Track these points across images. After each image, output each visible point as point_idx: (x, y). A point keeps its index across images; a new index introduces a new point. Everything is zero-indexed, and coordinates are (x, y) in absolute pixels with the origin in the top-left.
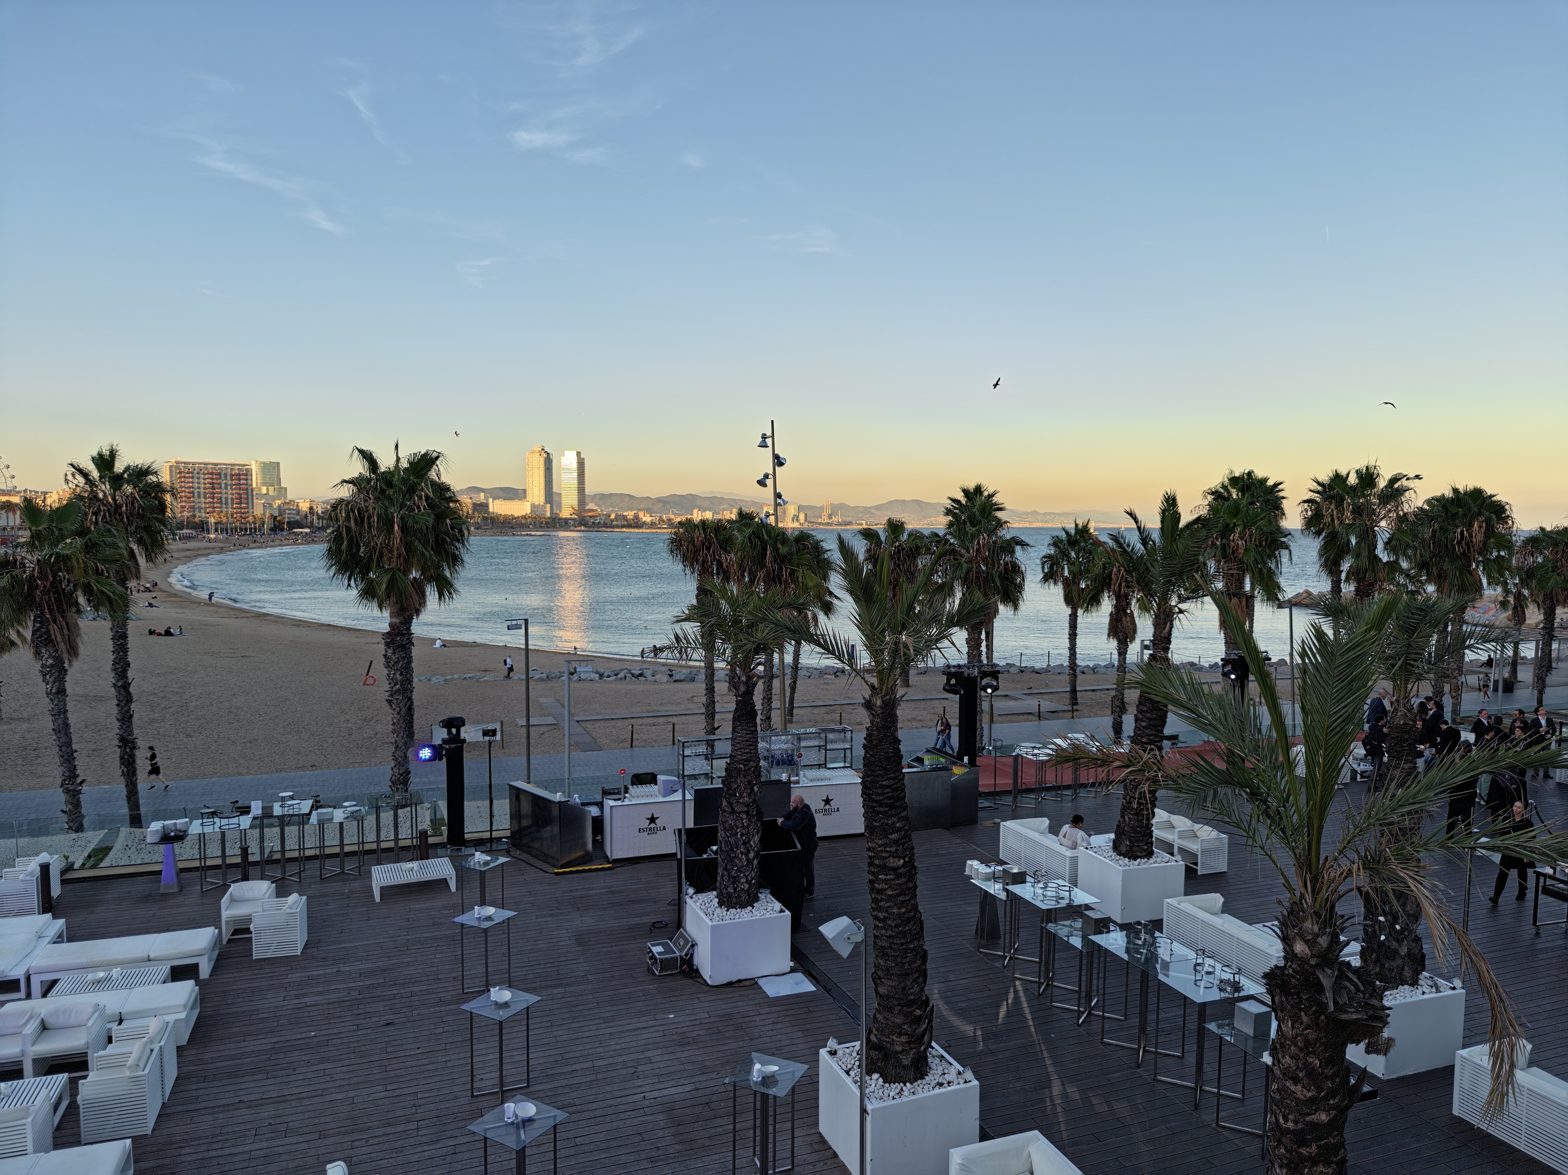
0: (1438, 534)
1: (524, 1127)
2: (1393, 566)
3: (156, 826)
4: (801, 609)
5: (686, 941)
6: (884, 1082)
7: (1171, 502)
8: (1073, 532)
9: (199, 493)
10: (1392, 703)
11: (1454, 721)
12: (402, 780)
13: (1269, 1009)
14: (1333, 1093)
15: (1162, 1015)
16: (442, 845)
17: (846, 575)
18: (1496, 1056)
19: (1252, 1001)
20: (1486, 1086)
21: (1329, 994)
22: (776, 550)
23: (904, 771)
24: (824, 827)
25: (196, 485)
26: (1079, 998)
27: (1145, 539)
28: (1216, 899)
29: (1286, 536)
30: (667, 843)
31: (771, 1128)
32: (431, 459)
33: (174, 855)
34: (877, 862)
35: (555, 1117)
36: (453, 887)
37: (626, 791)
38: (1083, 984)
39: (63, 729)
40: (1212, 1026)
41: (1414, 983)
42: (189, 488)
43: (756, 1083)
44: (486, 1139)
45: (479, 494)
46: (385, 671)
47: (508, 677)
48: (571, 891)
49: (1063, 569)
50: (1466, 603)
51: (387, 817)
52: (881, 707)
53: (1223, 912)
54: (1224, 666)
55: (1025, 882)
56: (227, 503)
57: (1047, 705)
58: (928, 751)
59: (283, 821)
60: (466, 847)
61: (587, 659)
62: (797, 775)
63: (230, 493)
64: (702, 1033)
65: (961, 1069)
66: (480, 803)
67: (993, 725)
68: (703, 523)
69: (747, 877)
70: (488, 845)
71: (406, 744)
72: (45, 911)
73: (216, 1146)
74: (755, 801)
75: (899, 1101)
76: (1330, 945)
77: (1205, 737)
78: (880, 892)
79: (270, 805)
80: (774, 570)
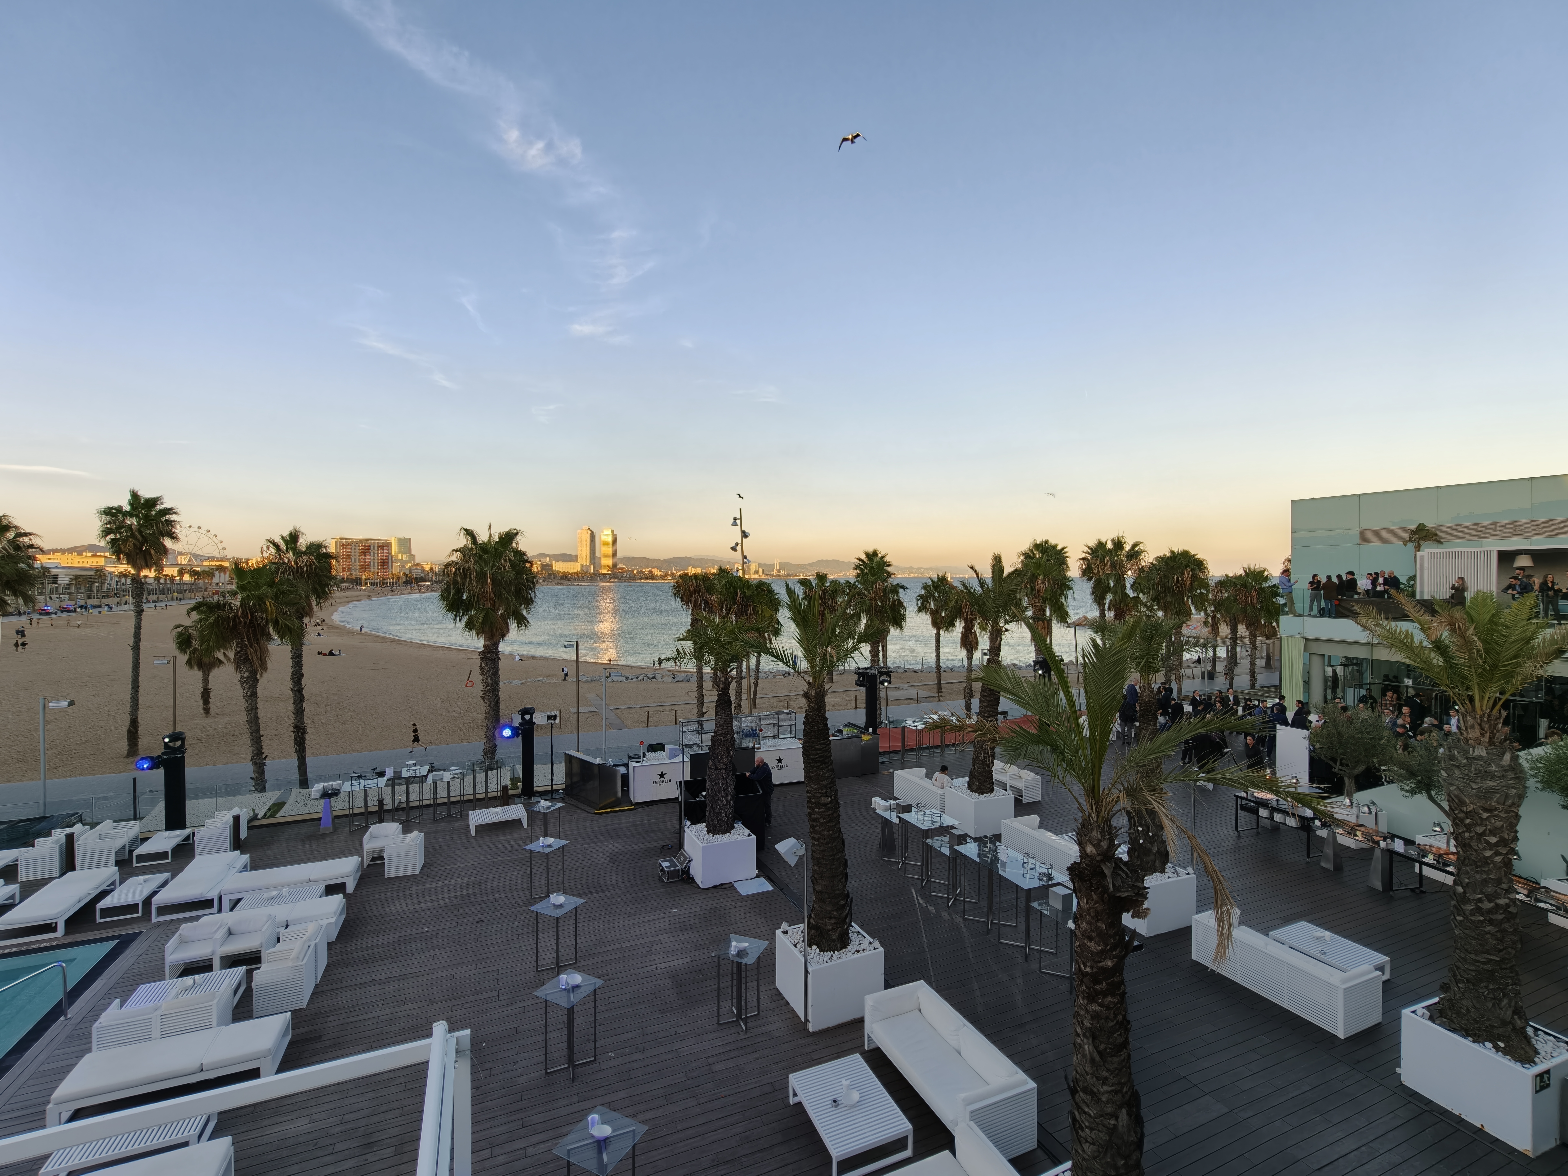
0: (1163, 579)
1: (573, 992)
2: (1137, 600)
3: (318, 787)
4: (760, 632)
5: (685, 858)
6: (820, 951)
7: (997, 561)
8: (936, 580)
9: (355, 559)
10: (1140, 687)
11: (1178, 698)
12: (490, 751)
13: (1070, 892)
14: (1115, 947)
15: (1002, 898)
16: (518, 796)
17: (790, 608)
18: (1220, 920)
19: (1060, 887)
20: (1214, 941)
21: (1109, 880)
22: (744, 593)
23: (830, 739)
24: (777, 778)
25: (353, 554)
26: (948, 889)
27: (982, 584)
28: (1035, 819)
29: (1070, 581)
30: (672, 791)
31: (743, 986)
32: (513, 534)
33: (331, 807)
34: (813, 800)
35: (595, 984)
36: (525, 825)
37: (644, 756)
38: (951, 879)
39: (254, 721)
40: (1035, 905)
41: (1163, 871)
42: (349, 555)
43: (733, 955)
44: (546, 1001)
45: (546, 558)
46: (481, 677)
47: (565, 680)
48: (606, 826)
49: (930, 604)
50: (1182, 623)
51: (480, 777)
52: (815, 696)
53: (1040, 827)
54: (1035, 666)
55: (911, 811)
56: (374, 566)
57: (922, 693)
58: (846, 725)
59: (408, 781)
60: (535, 796)
61: (618, 667)
62: (759, 744)
63: (375, 559)
64: (696, 921)
65: (871, 940)
66: (544, 766)
67: (888, 708)
68: (695, 576)
69: (726, 813)
70: (550, 795)
71: (494, 726)
72: (235, 849)
73: (353, 1014)
74: (731, 761)
75: (830, 963)
76: (1109, 847)
77: (1024, 712)
78: (815, 820)
79: (399, 770)
80: (742, 606)
